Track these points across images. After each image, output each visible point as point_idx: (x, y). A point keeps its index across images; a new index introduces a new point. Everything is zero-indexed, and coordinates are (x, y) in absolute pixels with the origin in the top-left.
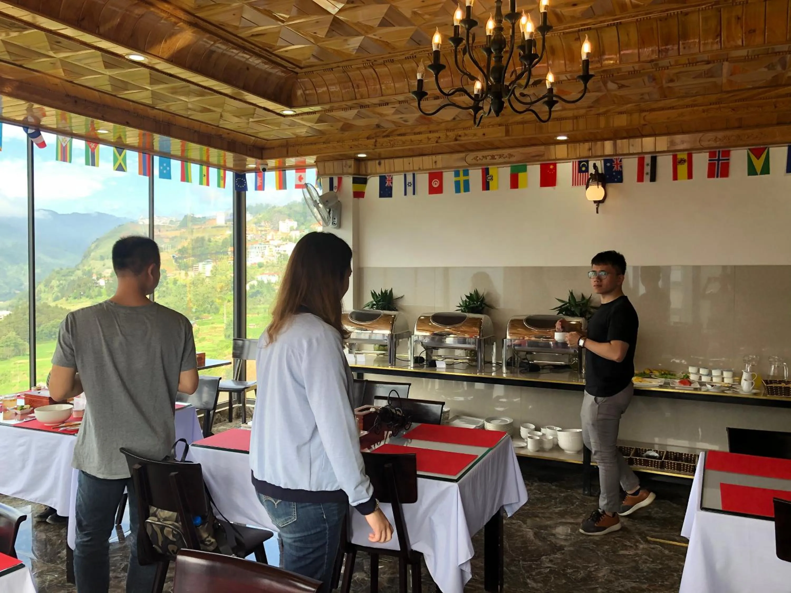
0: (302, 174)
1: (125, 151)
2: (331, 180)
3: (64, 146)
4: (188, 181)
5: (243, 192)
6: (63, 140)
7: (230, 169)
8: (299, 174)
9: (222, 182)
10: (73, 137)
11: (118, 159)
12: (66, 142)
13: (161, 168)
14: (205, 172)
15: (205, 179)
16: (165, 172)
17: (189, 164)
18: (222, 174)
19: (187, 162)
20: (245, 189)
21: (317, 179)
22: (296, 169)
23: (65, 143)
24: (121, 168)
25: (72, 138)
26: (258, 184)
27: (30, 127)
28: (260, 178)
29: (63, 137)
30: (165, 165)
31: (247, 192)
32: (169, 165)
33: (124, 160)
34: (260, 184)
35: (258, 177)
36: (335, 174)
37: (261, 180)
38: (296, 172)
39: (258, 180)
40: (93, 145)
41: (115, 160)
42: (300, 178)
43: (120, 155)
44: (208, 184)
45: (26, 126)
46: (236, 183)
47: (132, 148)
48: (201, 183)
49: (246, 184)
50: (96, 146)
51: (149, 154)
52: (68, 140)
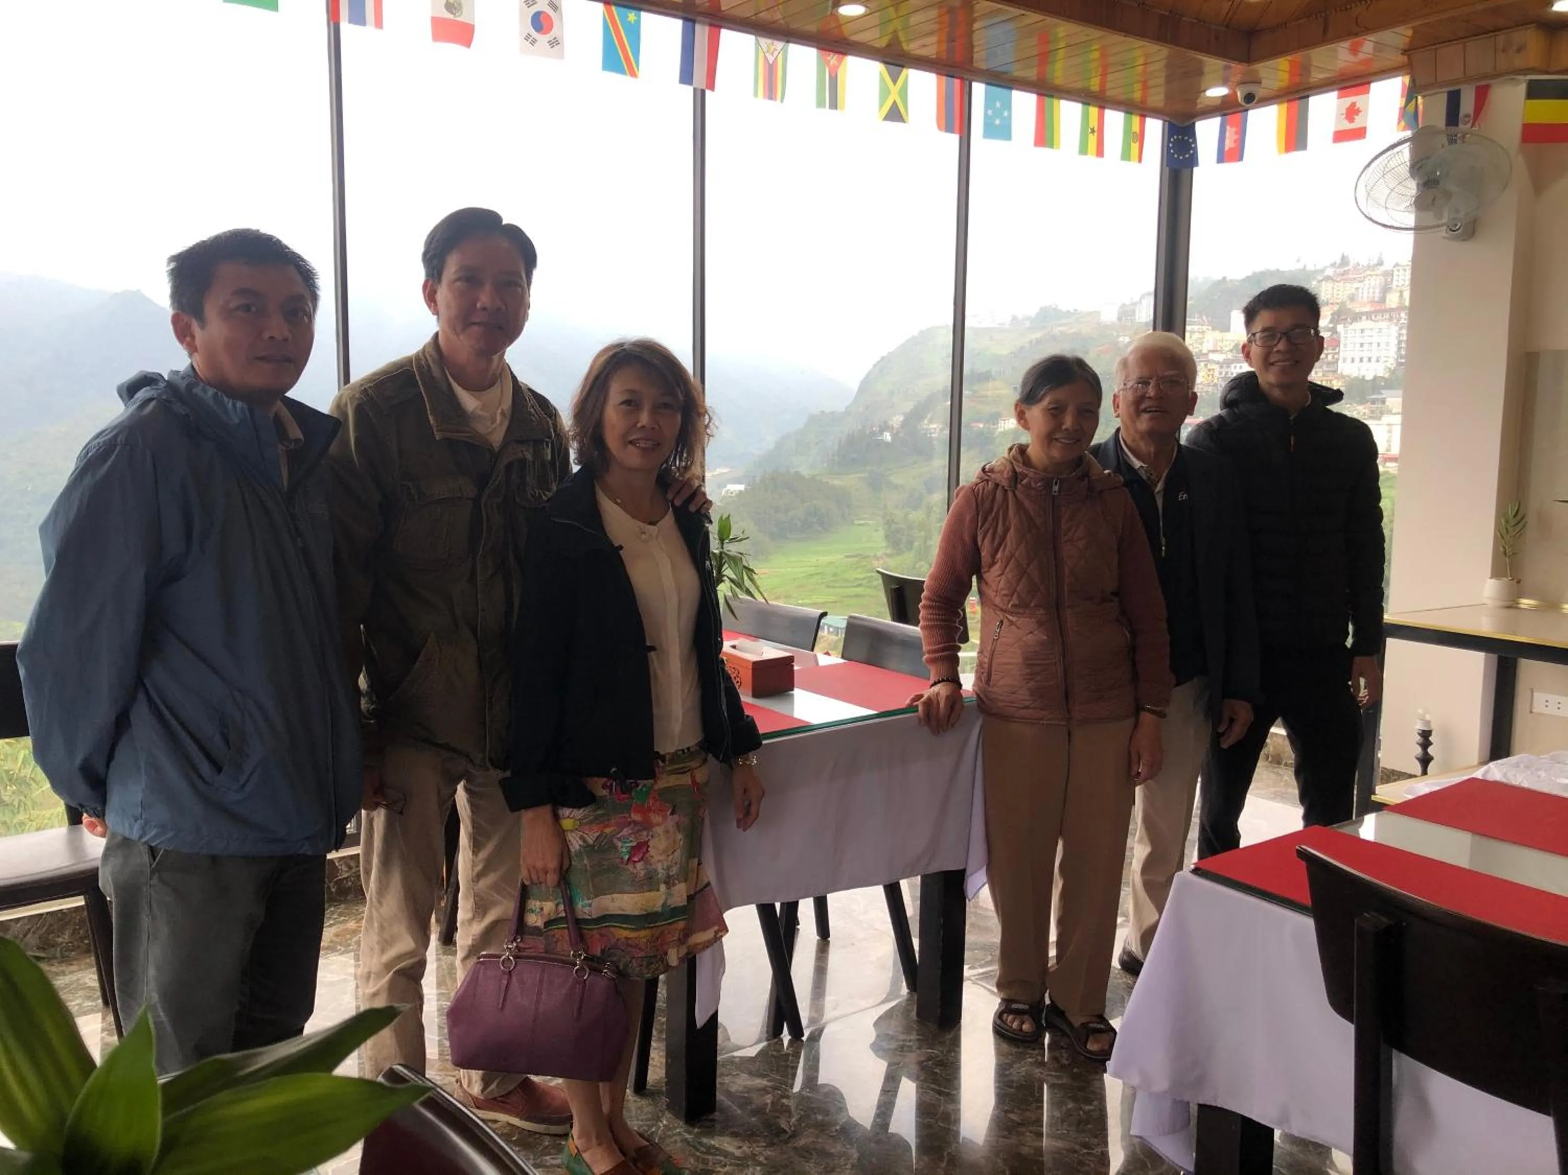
0: (1359, 100)
1: (905, 71)
2: (1454, 100)
3: (771, 62)
4: (1052, 146)
5: (1185, 172)
6: (769, 49)
7: (1156, 113)
8: (1348, 101)
9: (1135, 147)
10: (791, 39)
11: (889, 93)
12: (776, 53)
13: (990, 112)
14: (1093, 123)
15: (1093, 139)
16: (997, 122)
17: (1055, 101)
18: (1136, 127)
19: (1052, 97)
20: (1192, 161)
21: (1408, 102)
22: (1340, 89)
23: (772, 54)
24: (895, 115)
25: (788, 42)
26: (1229, 144)
27: (699, 18)
28: (1234, 129)
29: (769, 41)
30: (998, 105)
31: (1195, 169)
32: (1008, 105)
33: (904, 93)
34: (1233, 145)
35: (1228, 128)
36: (1467, 79)
37: (1236, 133)
38: (1340, 97)
39: (1228, 134)
40: (833, 59)
41: (884, 93)
42: (1352, 113)
43: (895, 81)
44: (1100, 152)
45: (690, 17)
46: (1169, 149)
47: (922, 63)
48: (1083, 150)
49: (1195, 149)
50: (840, 61)
51: (962, 79)
52: (779, 48)
